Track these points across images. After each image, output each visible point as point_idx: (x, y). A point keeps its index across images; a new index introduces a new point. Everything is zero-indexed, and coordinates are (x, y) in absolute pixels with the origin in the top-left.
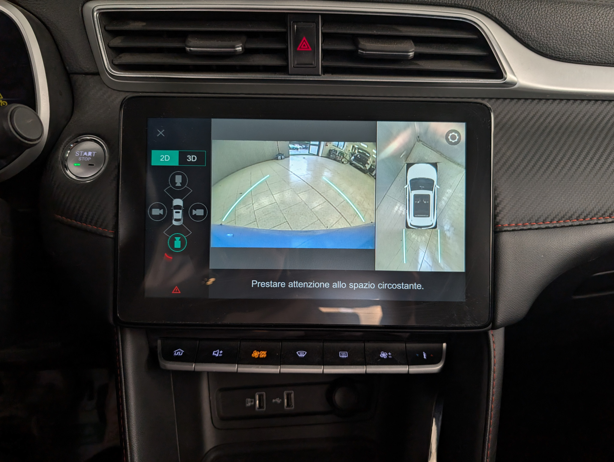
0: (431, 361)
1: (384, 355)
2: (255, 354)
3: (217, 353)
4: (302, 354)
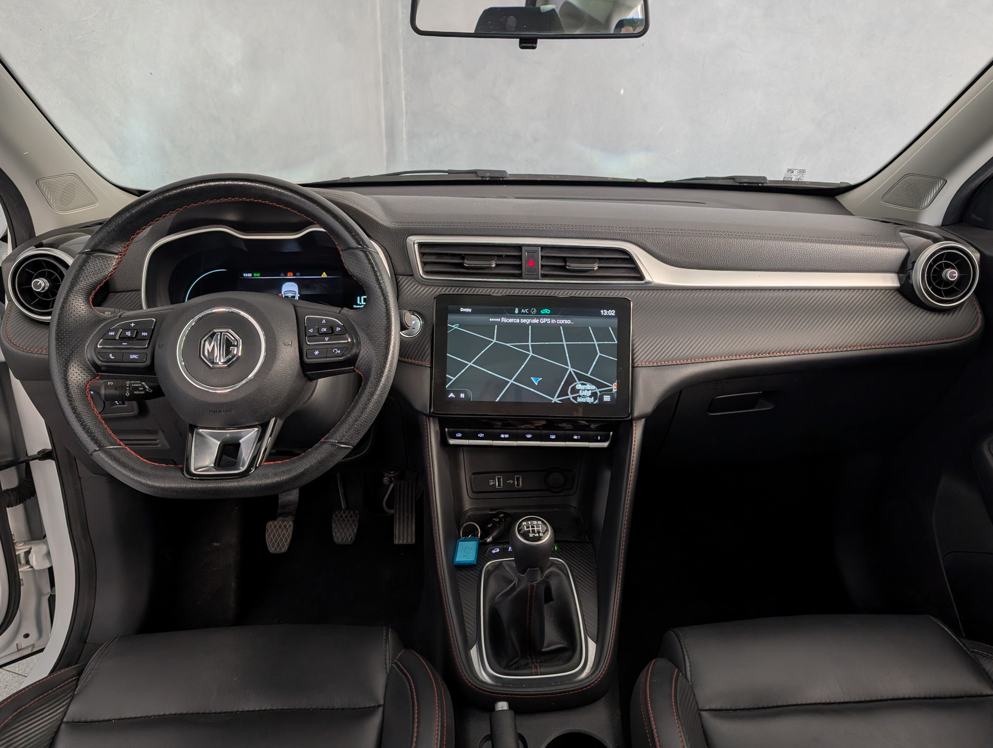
0: (601, 441)
1: (575, 437)
2: (502, 436)
3: (481, 435)
4: (529, 436)
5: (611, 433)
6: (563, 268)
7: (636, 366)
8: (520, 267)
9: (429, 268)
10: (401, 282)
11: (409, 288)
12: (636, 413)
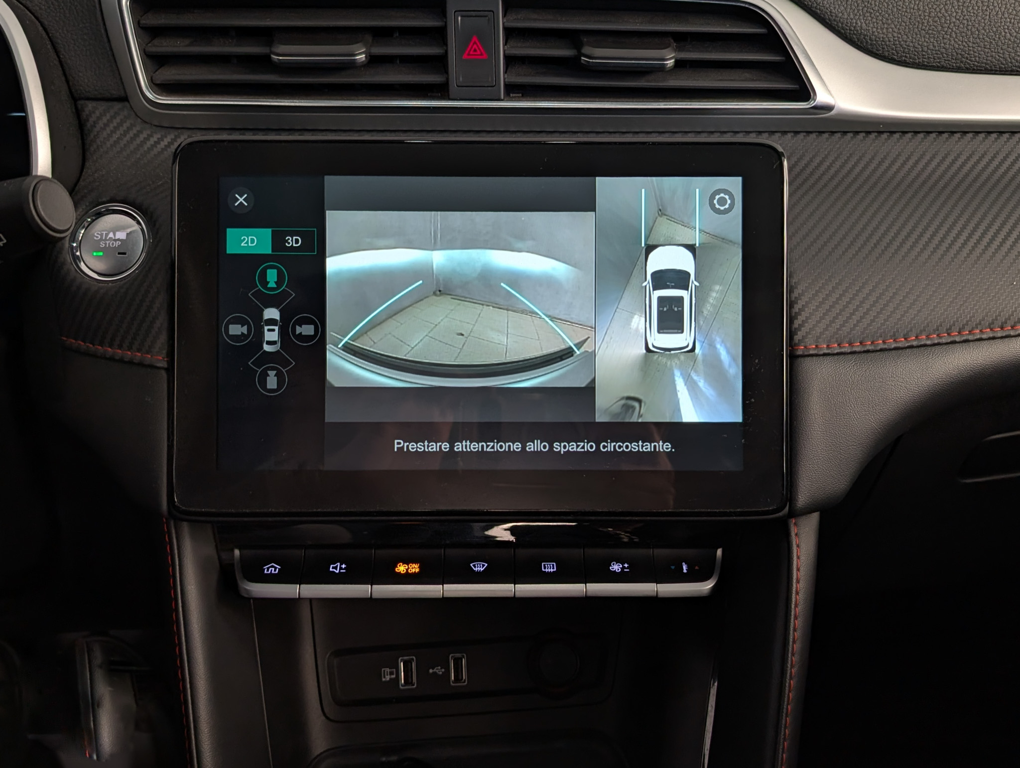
5: (719, 552)
6: (572, 65)
7: (800, 353)
8: (440, 63)
9: (170, 74)
10: (92, 120)
11: (115, 136)
12: (803, 498)
